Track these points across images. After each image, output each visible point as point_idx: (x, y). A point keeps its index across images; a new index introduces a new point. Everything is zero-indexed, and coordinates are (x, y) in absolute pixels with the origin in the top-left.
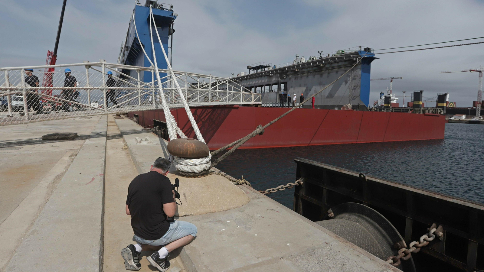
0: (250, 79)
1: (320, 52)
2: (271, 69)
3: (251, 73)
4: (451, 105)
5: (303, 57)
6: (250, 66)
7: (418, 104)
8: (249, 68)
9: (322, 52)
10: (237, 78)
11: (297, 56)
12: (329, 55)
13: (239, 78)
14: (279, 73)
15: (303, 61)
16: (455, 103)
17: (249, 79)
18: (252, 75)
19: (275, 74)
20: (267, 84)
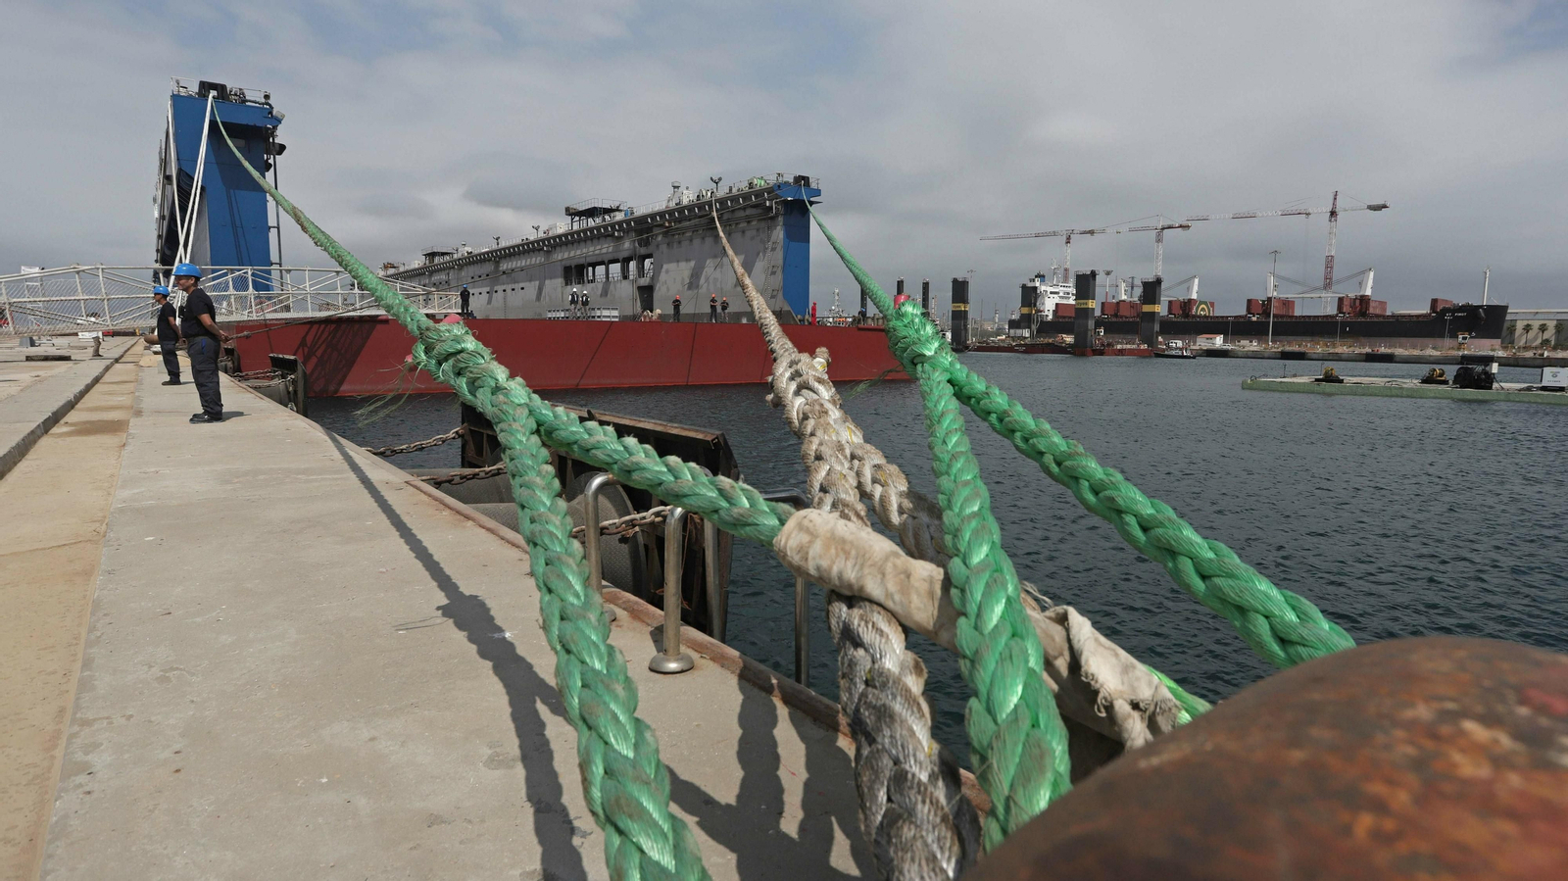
0: (575, 245)
1: (715, 178)
2: (619, 217)
3: (576, 227)
4: (1203, 309)
5: (687, 188)
6: (575, 207)
7: (1085, 306)
8: (571, 213)
9: (720, 179)
10: (543, 240)
11: (675, 187)
12: (731, 190)
13: (548, 239)
14: (635, 231)
15: (685, 202)
16: (1212, 304)
17: (573, 244)
18: (578, 233)
19: (628, 232)
20: (610, 257)
